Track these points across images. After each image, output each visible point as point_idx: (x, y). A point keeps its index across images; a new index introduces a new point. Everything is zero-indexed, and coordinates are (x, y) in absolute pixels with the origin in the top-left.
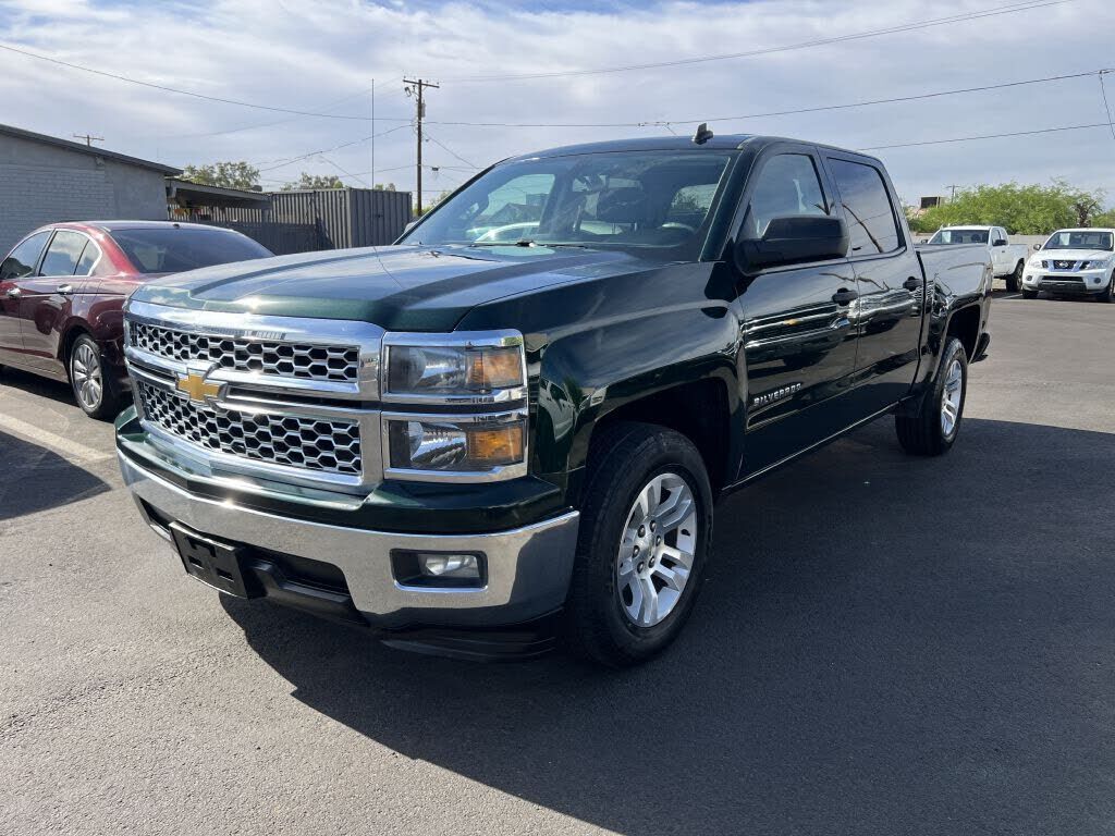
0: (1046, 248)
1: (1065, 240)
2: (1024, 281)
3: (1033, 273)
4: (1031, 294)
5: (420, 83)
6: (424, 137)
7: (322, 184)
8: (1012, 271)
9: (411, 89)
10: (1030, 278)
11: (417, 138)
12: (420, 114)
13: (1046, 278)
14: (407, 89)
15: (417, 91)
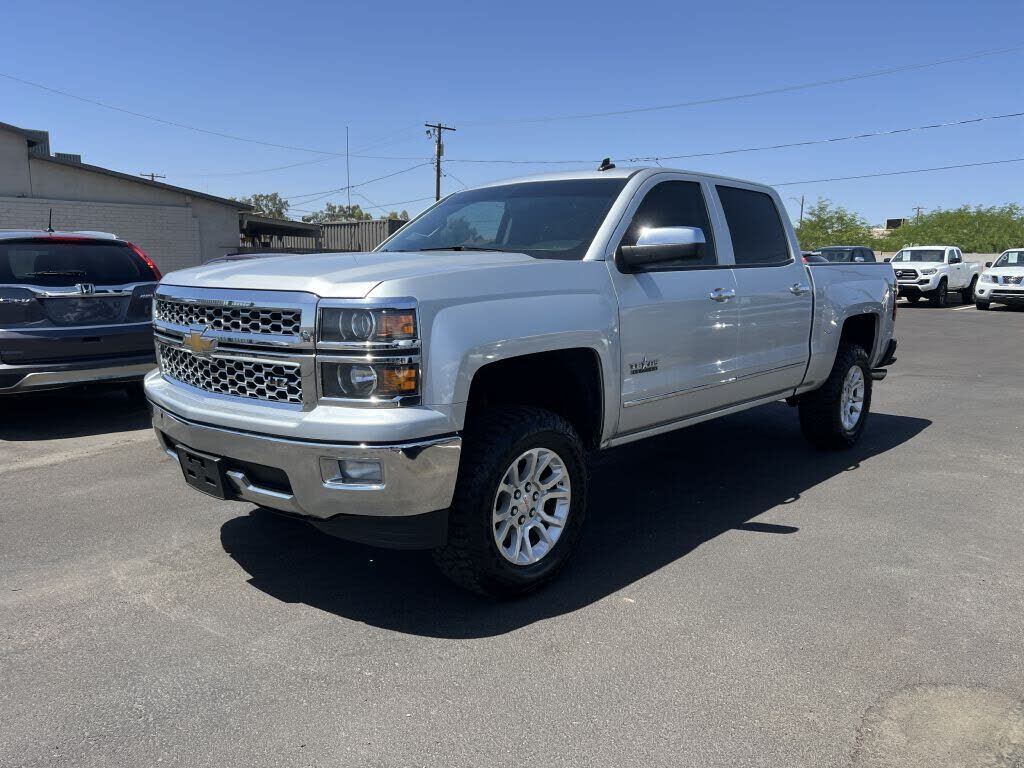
0: (996, 266)
1: (1013, 259)
2: (977, 293)
3: (984, 287)
4: (983, 305)
5: (440, 127)
6: (443, 173)
7: (345, 212)
8: (967, 285)
9: (432, 132)
10: (982, 291)
11: (435, 173)
12: (440, 153)
13: (995, 291)
14: (428, 132)
15: (437, 133)
